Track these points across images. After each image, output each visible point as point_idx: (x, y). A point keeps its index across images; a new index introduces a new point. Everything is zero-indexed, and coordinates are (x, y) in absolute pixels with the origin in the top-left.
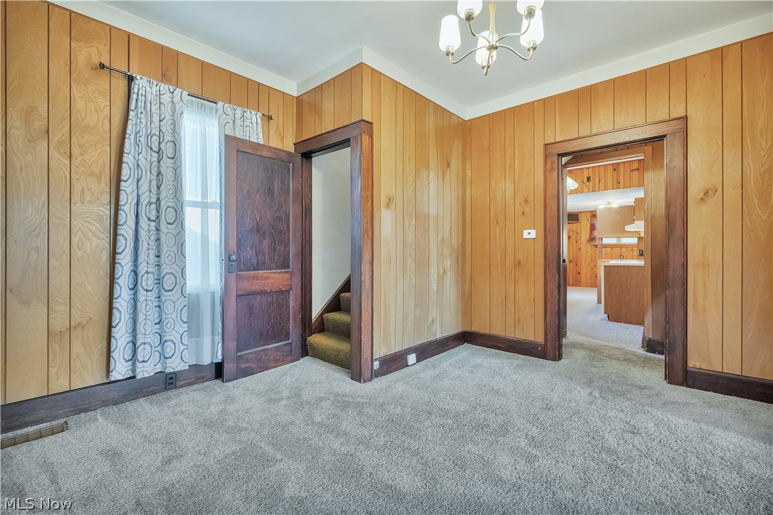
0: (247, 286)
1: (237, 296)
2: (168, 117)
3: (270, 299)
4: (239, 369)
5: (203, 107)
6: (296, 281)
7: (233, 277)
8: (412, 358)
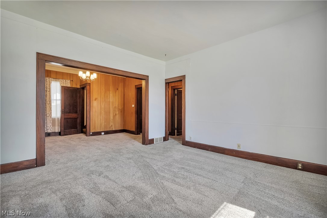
0: (66, 117)
1: (64, 119)
2: (48, 83)
3: (72, 120)
4: (64, 134)
5: (56, 81)
6: (80, 116)
7: (63, 115)
8: (103, 133)
